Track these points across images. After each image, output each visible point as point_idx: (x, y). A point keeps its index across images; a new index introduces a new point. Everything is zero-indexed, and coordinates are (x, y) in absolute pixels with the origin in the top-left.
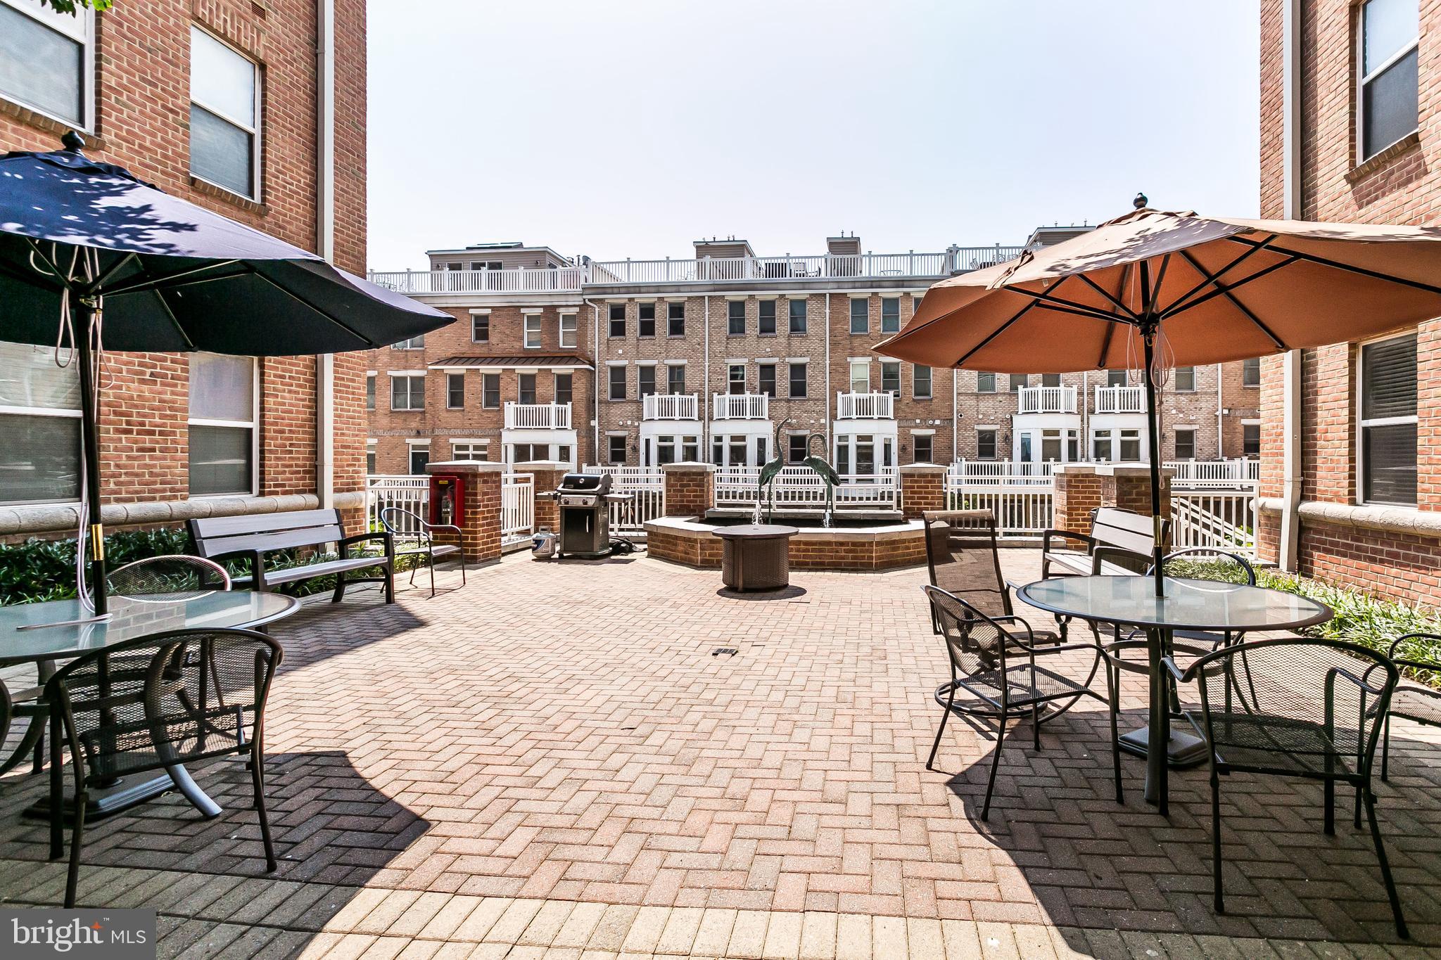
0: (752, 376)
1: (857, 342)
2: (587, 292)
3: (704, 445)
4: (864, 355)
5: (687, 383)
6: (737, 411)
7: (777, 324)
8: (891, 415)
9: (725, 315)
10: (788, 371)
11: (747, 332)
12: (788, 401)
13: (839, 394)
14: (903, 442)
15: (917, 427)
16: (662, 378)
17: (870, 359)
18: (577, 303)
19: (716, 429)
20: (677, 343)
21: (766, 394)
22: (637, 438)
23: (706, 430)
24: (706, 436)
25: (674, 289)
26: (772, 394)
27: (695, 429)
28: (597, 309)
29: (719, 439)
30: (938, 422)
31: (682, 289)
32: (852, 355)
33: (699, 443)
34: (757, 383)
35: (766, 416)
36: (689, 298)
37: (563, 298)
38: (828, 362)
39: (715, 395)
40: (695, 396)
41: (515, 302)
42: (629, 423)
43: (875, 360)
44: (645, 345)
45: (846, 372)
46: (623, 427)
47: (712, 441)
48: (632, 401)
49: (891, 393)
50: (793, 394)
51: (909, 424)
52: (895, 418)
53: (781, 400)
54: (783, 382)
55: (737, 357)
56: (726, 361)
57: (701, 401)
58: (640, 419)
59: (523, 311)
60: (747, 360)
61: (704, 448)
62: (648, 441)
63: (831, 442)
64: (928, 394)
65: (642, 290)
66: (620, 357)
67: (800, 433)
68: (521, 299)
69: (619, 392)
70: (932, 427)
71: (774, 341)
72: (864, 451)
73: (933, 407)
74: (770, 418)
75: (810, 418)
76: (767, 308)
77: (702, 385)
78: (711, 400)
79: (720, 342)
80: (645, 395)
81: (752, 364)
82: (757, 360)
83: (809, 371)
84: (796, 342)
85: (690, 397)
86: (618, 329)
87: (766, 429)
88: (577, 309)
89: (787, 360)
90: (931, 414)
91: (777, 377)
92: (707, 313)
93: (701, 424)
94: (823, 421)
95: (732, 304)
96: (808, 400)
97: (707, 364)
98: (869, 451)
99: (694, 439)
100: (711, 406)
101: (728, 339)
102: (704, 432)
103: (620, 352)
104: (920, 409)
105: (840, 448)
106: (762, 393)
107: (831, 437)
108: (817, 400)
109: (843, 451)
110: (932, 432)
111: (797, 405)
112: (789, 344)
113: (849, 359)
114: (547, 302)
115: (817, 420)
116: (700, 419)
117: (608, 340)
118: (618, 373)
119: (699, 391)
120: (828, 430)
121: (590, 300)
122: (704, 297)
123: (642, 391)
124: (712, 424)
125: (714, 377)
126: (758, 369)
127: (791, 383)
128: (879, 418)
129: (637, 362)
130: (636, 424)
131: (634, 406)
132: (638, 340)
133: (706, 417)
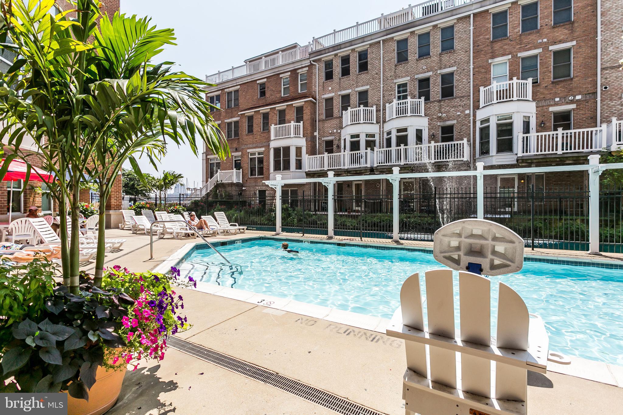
0: (413, 88)
1: (497, 46)
2: (312, 56)
3: (380, 139)
4: (503, 55)
5: (370, 100)
6: (401, 112)
7: (431, 47)
8: (530, 97)
9: (394, 50)
10: (439, 80)
11: (409, 58)
12: (440, 101)
13: (482, 89)
14: (541, 119)
15: (556, 104)
16: (354, 99)
17: (510, 57)
18: (307, 65)
19: (387, 127)
20: (364, 76)
21: (423, 98)
22: (340, 140)
23: (382, 129)
24: (381, 133)
25: (360, 41)
26: (427, 99)
27: (374, 129)
28: (317, 66)
29: (389, 133)
30: (579, 97)
31: (366, 39)
32: (493, 57)
33: (377, 138)
34: (417, 93)
35: (423, 114)
36: (371, 45)
37: (300, 63)
38: (472, 67)
39: (387, 105)
40: (375, 107)
41: (277, 71)
42: (335, 131)
43: (515, 57)
44: (344, 81)
45: (488, 71)
46: (332, 134)
47: (385, 136)
48: (337, 118)
49: (530, 80)
50: (443, 97)
51: (548, 102)
52: (534, 100)
53: (434, 102)
54: (436, 90)
55: (402, 77)
56: (395, 81)
57: (378, 111)
58: (341, 128)
59: (281, 76)
60: (409, 78)
61: (380, 142)
62: (345, 140)
63: (474, 127)
64: (569, 75)
65: (343, 46)
66: (330, 92)
67: (449, 123)
68: (280, 69)
69: (329, 114)
70: (572, 102)
71: (429, 60)
72: (504, 128)
73: (574, 84)
74: (425, 115)
75: (456, 111)
76: (424, 39)
77: (379, 100)
78: (384, 109)
79: (390, 69)
80: (344, 112)
81: (412, 80)
82: (416, 77)
83: (456, 77)
84: (445, 57)
85: (370, 108)
86: (329, 76)
87: (423, 123)
88: (307, 69)
89: (439, 72)
90: (571, 91)
91: (431, 85)
92: (382, 52)
93: (377, 126)
94: (467, 112)
95: (399, 42)
96: (455, 98)
97: (382, 86)
98: (509, 128)
99: (373, 136)
100: (384, 114)
101: (396, 66)
102: (380, 130)
103: (330, 88)
104: (559, 89)
105: (481, 130)
106: (420, 98)
107: (474, 122)
108: (463, 97)
109: (485, 132)
110: (573, 106)
111: (447, 102)
112: (441, 60)
113: (490, 61)
114: (291, 67)
115: (463, 112)
116: (378, 122)
117: (323, 83)
118: (329, 101)
119: (377, 105)
120: (472, 118)
121: (314, 61)
122: (379, 42)
123: (342, 110)
124: (385, 125)
125: (387, 93)
126: (417, 83)
127: (442, 88)
128: (518, 100)
129: (339, 93)
130: (339, 131)
131: (338, 120)
132: (340, 79)
133: (381, 120)
